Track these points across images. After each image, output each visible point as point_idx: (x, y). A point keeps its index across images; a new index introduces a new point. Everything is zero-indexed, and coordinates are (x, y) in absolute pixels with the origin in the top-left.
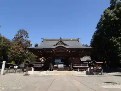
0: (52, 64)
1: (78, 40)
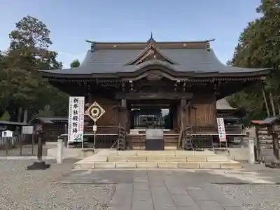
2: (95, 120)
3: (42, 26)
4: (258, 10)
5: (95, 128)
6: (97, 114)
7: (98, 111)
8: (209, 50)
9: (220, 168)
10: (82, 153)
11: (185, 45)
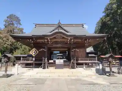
0: (46, 59)
1: (83, 25)
3: (17, 18)
4: (103, 13)
5: (34, 59)
8: (83, 27)
9: (87, 77)
10: (28, 70)
11: (74, 25)
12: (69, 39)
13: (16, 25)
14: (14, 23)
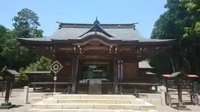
2: (56, 73)
3: (34, 14)
4: (166, 7)
5: (55, 78)
6: (57, 68)
7: (58, 66)
8: (134, 29)
9: (140, 109)
10: (44, 96)
11: (119, 26)
12: (111, 47)
13: (31, 26)
14: (28, 21)
